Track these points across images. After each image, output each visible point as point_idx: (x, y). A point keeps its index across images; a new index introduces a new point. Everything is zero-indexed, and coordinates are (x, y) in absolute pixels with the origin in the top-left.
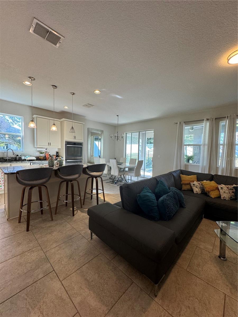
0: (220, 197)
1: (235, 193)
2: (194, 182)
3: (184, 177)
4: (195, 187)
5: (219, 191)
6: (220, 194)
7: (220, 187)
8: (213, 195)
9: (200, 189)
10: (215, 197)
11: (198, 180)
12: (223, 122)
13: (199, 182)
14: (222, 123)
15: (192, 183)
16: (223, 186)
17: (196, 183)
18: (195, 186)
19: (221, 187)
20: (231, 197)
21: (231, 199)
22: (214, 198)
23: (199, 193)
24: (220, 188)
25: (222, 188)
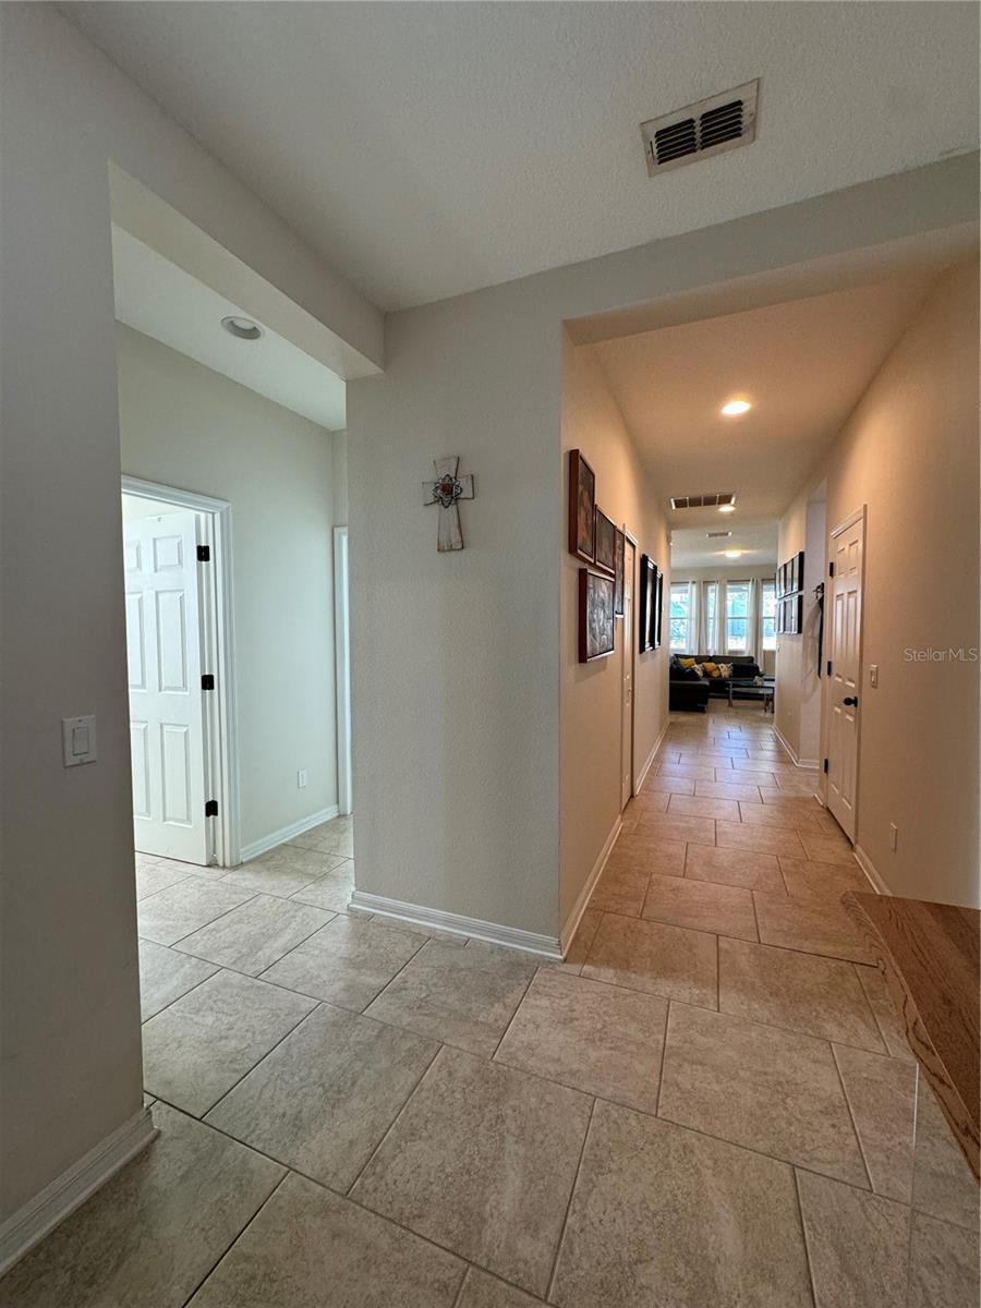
0: (721, 676)
1: (731, 670)
2: (693, 665)
3: (682, 661)
5: (720, 670)
6: (721, 673)
7: (720, 666)
8: (715, 674)
9: (702, 671)
10: (718, 676)
11: (697, 663)
13: (698, 665)
16: (723, 665)
17: (695, 665)
18: (696, 669)
20: (729, 674)
21: (729, 676)
22: (718, 678)
23: (702, 675)
25: (722, 667)
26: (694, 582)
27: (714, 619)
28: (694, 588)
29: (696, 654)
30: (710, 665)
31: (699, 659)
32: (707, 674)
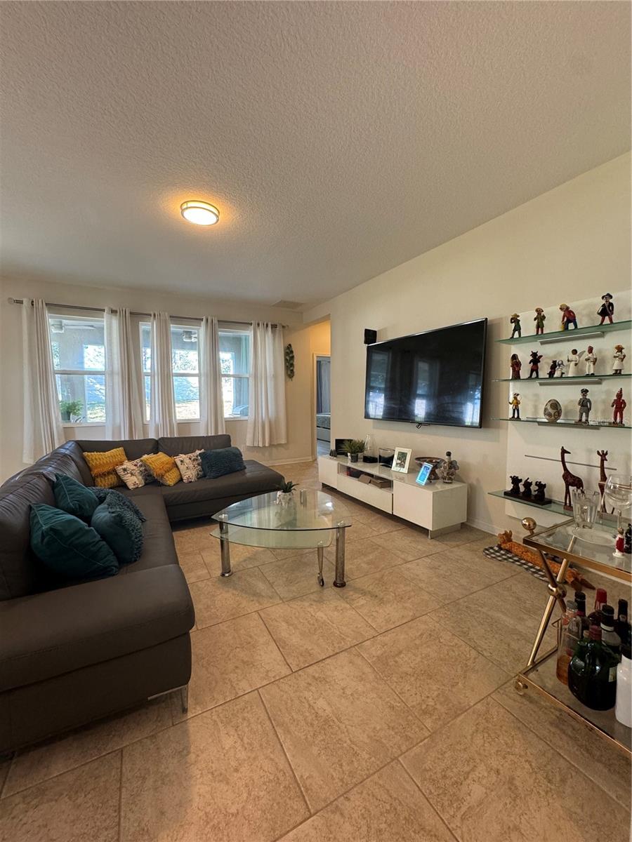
0: (181, 480)
1: (201, 466)
2: (122, 465)
3: (94, 457)
4: (129, 475)
5: (178, 469)
6: (181, 474)
7: (178, 459)
8: (171, 479)
9: (140, 477)
10: (174, 482)
11: (130, 457)
12: (146, 325)
13: (135, 462)
14: (144, 326)
15: (119, 469)
16: (182, 456)
17: (128, 465)
18: (128, 473)
19: (181, 459)
20: (198, 474)
21: (199, 478)
22: (174, 485)
23: (140, 486)
24: (179, 463)
25: (182, 461)
26: (113, 312)
27: (152, 375)
28: (115, 322)
29: (125, 437)
30: (157, 461)
31: (133, 449)
32: (152, 481)
